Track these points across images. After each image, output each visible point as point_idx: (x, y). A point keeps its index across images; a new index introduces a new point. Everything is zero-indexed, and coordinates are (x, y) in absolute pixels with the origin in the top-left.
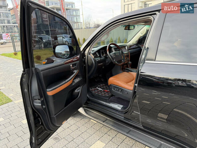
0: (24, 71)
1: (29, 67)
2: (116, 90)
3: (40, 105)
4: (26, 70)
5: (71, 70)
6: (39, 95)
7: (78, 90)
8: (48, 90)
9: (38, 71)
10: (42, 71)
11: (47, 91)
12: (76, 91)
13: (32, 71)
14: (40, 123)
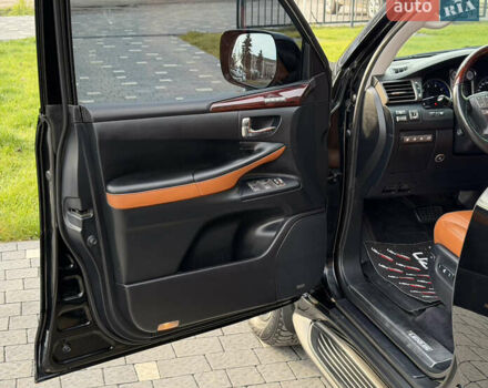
0: (43, 111)
1: (59, 101)
2: (445, 275)
3: (79, 230)
4: (48, 107)
5: (243, 139)
6: (76, 195)
7: (269, 229)
8: (110, 188)
9: (86, 119)
10: (97, 120)
11: (107, 191)
12: (260, 231)
13: (69, 115)
14: (81, 295)
